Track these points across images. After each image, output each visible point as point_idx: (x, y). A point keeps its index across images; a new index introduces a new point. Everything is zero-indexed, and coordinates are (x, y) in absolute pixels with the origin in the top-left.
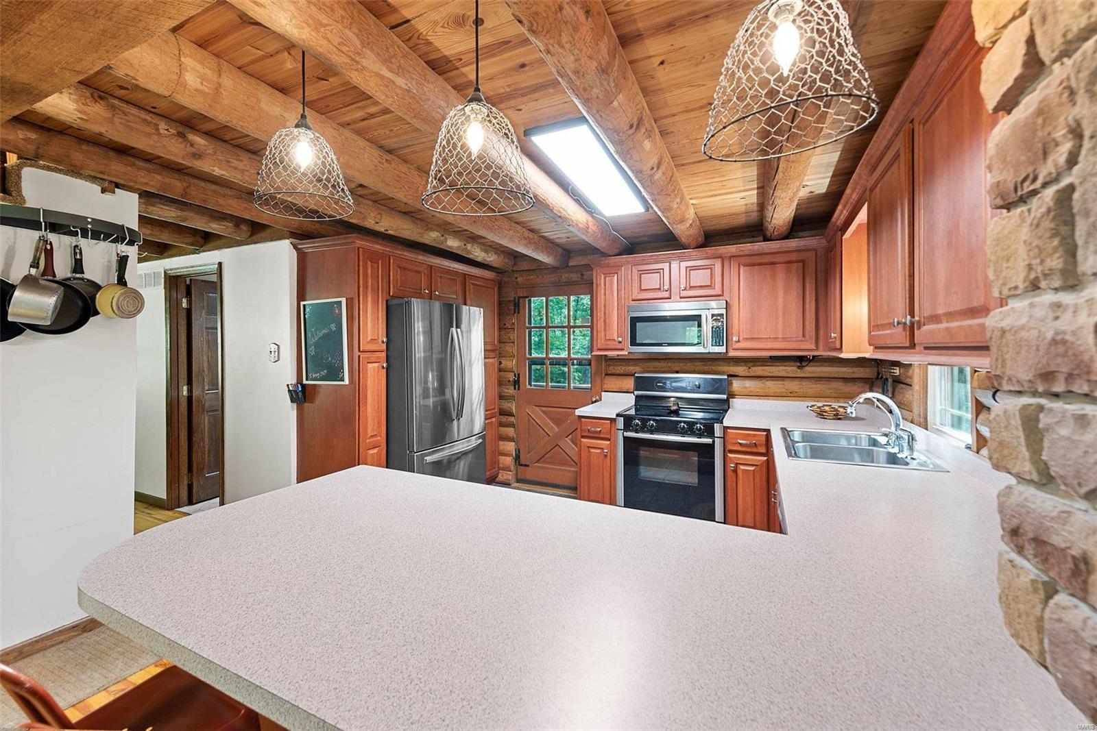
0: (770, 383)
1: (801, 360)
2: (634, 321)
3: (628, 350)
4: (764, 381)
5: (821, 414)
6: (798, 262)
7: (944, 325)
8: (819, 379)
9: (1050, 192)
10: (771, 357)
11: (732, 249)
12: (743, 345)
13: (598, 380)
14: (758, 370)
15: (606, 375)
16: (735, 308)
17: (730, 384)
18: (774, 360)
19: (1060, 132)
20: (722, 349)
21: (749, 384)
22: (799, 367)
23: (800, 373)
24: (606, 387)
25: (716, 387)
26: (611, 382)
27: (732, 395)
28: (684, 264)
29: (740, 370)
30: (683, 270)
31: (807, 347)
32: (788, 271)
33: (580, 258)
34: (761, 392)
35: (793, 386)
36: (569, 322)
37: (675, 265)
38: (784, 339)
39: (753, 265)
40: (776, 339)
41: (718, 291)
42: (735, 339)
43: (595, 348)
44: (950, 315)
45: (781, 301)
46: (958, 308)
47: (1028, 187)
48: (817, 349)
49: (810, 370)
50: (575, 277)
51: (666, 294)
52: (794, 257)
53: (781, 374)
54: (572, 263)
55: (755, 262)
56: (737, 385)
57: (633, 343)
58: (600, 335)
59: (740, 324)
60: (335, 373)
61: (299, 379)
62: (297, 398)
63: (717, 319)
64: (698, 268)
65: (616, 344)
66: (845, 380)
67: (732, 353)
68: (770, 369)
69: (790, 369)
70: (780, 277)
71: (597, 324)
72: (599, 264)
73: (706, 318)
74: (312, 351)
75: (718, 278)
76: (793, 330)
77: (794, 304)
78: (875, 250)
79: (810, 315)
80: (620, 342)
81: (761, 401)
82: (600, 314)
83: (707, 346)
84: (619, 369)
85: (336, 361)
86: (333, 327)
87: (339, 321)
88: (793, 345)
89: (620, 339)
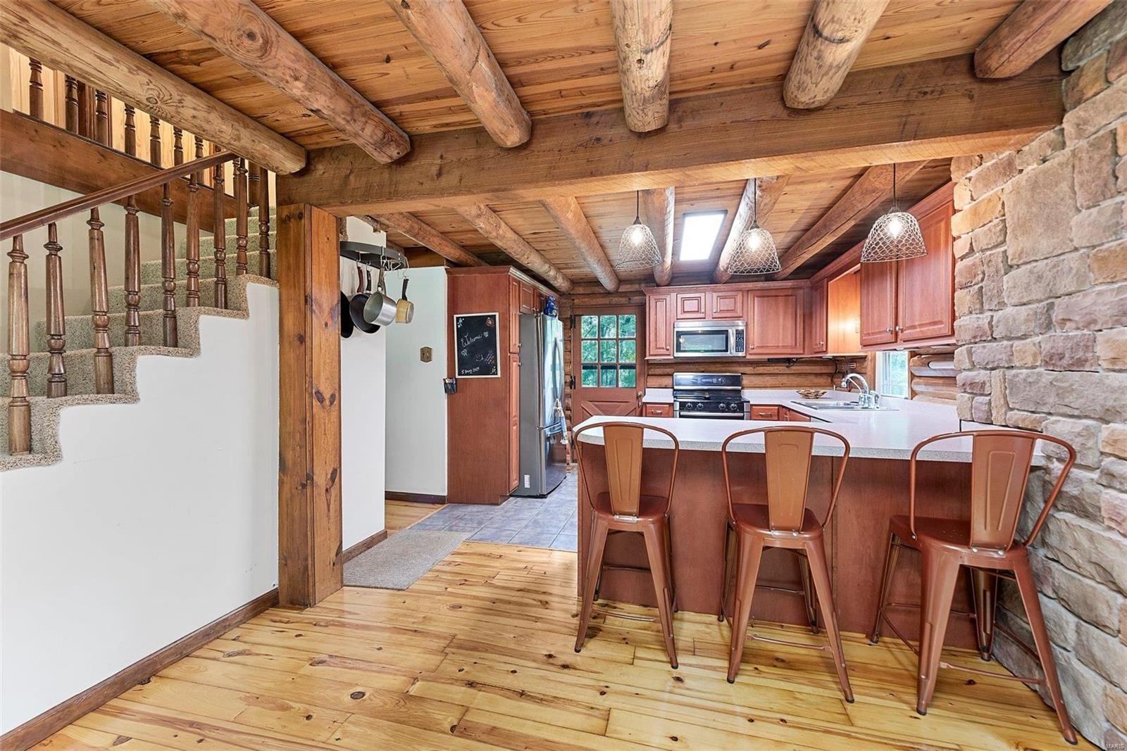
0: (768, 378)
1: (788, 361)
2: (679, 334)
3: (673, 354)
4: (764, 376)
5: (806, 396)
6: (793, 296)
7: (918, 330)
8: (800, 374)
9: (976, 287)
10: (769, 359)
11: (750, 285)
12: (755, 351)
13: (643, 380)
14: (761, 369)
15: (648, 375)
17: (742, 379)
18: (773, 362)
19: (979, 272)
20: (742, 354)
21: (754, 379)
22: (787, 367)
23: (788, 371)
24: (648, 385)
25: (732, 381)
26: (651, 381)
27: (742, 387)
28: (716, 294)
29: (748, 369)
30: (715, 299)
31: (797, 353)
32: (786, 303)
33: (629, 286)
34: (762, 384)
35: (784, 379)
36: (617, 335)
37: (709, 294)
38: (782, 347)
39: (764, 297)
40: (777, 346)
41: (739, 314)
42: (751, 347)
43: (647, 354)
44: (921, 325)
45: (781, 320)
46: (928, 322)
47: (969, 284)
48: (804, 354)
49: (795, 368)
50: (623, 300)
51: (702, 315)
52: (790, 292)
53: (774, 372)
54: (620, 290)
55: (764, 295)
56: (747, 380)
57: (679, 350)
58: (653, 345)
59: (755, 337)
60: (488, 369)
61: (451, 374)
62: (452, 389)
63: (739, 334)
64: (725, 297)
65: (664, 352)
66: (817, 375)
67: (749, 357)
68: (768, 368)
69: (781, 368)
70: (781, 305)
71: (650, 336)
72: (652, 292)
73: (732, 332)
74: (465, 353)
75: (739, 305)
76: (789, 341)
77: (790, 324)
78: (868, 293)
79: (800, 330)
80: (668, 350)
81: (762, 391)
82: (652, 329)
83: (732, 352)
84: (658, 371)
85: (489, 360)
86: (486, 334)
87: (492, 330)
88: (789, 351)
89: (668, 347)
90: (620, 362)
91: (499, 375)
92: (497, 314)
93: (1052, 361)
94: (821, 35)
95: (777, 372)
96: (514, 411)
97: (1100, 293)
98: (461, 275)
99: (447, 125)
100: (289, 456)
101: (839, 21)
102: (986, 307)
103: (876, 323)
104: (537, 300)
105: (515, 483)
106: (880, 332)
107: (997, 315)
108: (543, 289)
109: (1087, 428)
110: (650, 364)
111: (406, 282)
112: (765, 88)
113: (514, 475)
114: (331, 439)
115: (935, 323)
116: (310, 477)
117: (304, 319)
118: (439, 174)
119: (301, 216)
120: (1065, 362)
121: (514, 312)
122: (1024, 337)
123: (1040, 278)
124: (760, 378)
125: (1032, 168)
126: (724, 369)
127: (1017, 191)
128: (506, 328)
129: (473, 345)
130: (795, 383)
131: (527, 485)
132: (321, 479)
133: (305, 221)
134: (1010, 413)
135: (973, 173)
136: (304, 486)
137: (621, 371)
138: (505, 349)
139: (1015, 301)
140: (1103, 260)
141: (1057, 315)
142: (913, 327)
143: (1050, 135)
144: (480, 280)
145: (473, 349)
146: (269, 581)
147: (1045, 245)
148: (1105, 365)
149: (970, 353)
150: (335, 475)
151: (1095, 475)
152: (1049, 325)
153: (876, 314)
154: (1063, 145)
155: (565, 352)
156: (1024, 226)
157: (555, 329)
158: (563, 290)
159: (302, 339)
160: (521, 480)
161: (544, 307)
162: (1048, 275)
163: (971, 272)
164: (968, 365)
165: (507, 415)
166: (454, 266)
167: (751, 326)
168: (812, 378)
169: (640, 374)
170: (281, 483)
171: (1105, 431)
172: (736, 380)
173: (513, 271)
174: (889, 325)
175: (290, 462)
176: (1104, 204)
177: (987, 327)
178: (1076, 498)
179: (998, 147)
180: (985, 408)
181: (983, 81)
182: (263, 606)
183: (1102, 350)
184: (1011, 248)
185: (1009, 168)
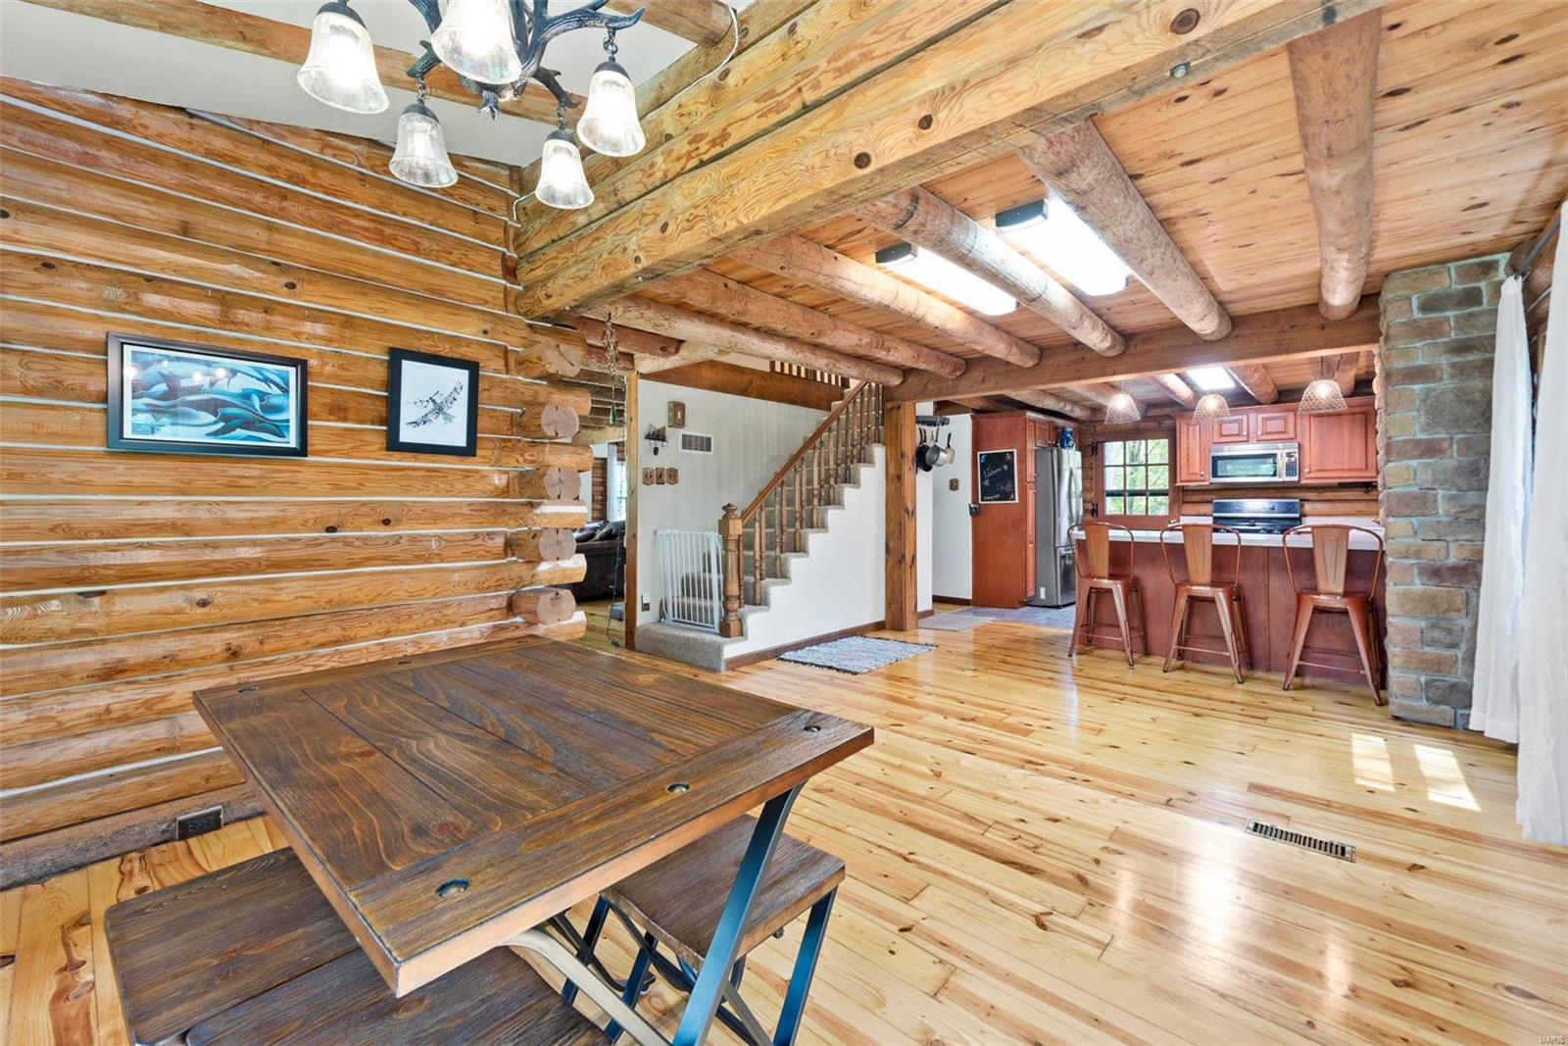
0: (1339, 505)
1: (1366, 486)
2: (1215, 460)
3: (1210, 480)
4: (1334, 503)
6: (1360, 413)
13: (1176, 508)
14: (1329, 495)
15: (1184, 502)
16: (1306, 447)
17: (1302, 506)
18: (1343, 486)
20: (1295, 478)
21: (1320, 506)
22: (1365, 492)
23: (1366, 497)
24: (1183, 512)
25: (1289, 508)
26: (1188, 508)
27: (1303, 515)
28: (1260, 416)
29: (1311, 495)
30: (1260, 420)
34: (1330, 511)
35: (1361, 506)
36: (1147, 461)
37: (1252, 416)
38: (1350, 470)
39: (1321, 416)
40: (1343, 470)
41: (1291, 434)
42: (1307, 470)
45: (1346, 442)
50: (1153, 425)
51: (1245, 439)
53: (1347, 498)
54: (1147, 416)
56: (1308, 507)
57: (1215, 475)
58: (1184, 470)
59: (1312, 460)
60: (1006, 496)
61: (975, 500)
62: (975, 512)
63: (1291, 456)
64: (1272, 419)
65: (1199, 477)
67: (1304, 482)
68: (1339, 494)
69: (1357, 494)
70: (1346, 423)
71: (1182, 462)
72: (1182, 417)
73: (1281, 456)
74: (987, 483)
75: (1291, 426)
76: (1357, 463)
77: (1357, 445)
80: (1203, 476)
82: (1184, 454)
83: (1283, 477)
84: (1196, 498)
85: (1008, 488)
86: (1006, 467)
87: (1011, 464)
88: (1357, 474)
89: (1203, 473)
90: (1150, 488)
91: (1017, 501)
92: (1015, 451)
96: (1030, 531)
98: (984, 419)
100: (891, 545)
104: (1053, 434)
105: (1031, 593)
108: (1060, 422)
110: (1184, 490)
111: (950, 435)
113: (1031, 586)
114: (912, 533)
116: (903, 557)
117: (899, 467)
118: (983, 381)
119: (899, 408)
121: (1031, 446)
124: (1328, 505)
128: (1023, 461)
129: (994, 476)
131: (1043, 596)
132: (908, 559)
133: (901, 411)
136: (900, 562)
137: (1151, 498)
138: (1023, 479)
144: (999, 423)
145: (994, 480)
146: (880, 616)
150: (914, 558)
155: (1083, 479)
157: (1072, 458)
158: (1083, 418)
159: (899, 478)
160: (1037, 591)
161: (1060, 439)
165: (1024, 534)
166: (978, 413)
169: (1173, 502)
170: (887, 560)
173: (1030, 414)
175: (891, 549)
182: (879, 626)
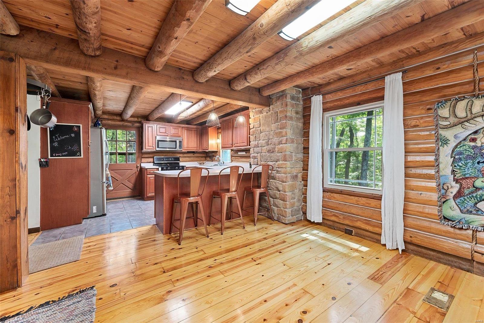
0: (187, 158)
1: (194, 152)
2: (158, 141)
3: (156, 149)
9: (255, 135)
10: (188, 152)
11: (183, 125)
12: (185, 149)
13: (139, 159)
14: (185, 155)
22: (193, 154)
26: (143, 160)
29: (181, 155)
31: (197, 150)
33: (132, 118)
35: (192, 159)
41: (180, 135)
43: (144, 148)
44: (240, 143)
48: (199, 150)
49: (196, 155)
51: (167, 134)
52: (195, 130)
54: (128, 120)
55: (188, 129)
57: (158, 147)
58: (147, 145)
59: (185, 144)
60: (73, 153)
61: (44, 156)
63: (180, 142)
64: (175, 129)
65: (152, 148)
66: (201, 157)
67: (183, 151)
68: (188, 155)
69: (191, 155)
70: (193, 133)
71: (146, 141)
72: (146, 123)
73: (178, 142)
74: (56, 144)
75: (180, 132)
76: (195, 146)
77: (195, 140)
78: (224, 133)
79: (198, 142)
80: (153, 147)
81: (186, 163)
82: (146, 138)
83: (178, 148)
84: (146, 156)
85: (75, 148)
86: (73, 135)
88: (195, 149)
89: (153, 146)
90: (128, 152)
91: (82, 157)
92: (81, 125)
93: (269, 151)
94: (246, 80)
95: (190, 156)
96: (90, 175)
97: (276, 139)
99: (123, 50)
101: (251, 80)
102: (257, 140)
103: (227, 142)
106: (228, 144)
107: (259, 142)
109: (274, 163)
110: (145, 153)
112: (226, 81)
113: (89, 207)
115: (243, 143)
116: (18, 212)
117: (13, 121)
118: (116, 68)
120: (271, 151)
122: (264, 147)
123: (267, 135)
124: (185, 158)
125: (265, 114)
126: (173, 155)
127: (262, 117)
128: (86, 133)
129: (62, 140)
130: (195, 160)
131: (95, 211)
132: (23, 213)
134: (262, 162)
135: (254, 111)
138: (86, 143)
139: (263, 139)
140: (276, 133)
141: (269, 143)
142: (238, 143)
143: (268, 108)
144: (68, 106)
145: (62, 143)
147: (267, 129)
148: (277, 152)
149: (254, 149)
150: (26, 211)
151: (275, 172)
152: (268, 145)
153: (226, 139)
154: (270, 111)
156: (264, 125)
158: (99, 115)
159: (12, 132)
160: (91, 209)
162: (268, 135)
163: (254, 132)
164: (253, 153)
167: (184, 140)
168: (200, 158)
169: (138, 157)
171: (277, 163)
172: (178, 159)
173: (91, 105)
174: (231, 143)
176: (276, 124)
177: (257, 144)
178: (273, 176)
179: (259, 108)
180: (257, 162)
181: (260, 95)
183: (276, 149)
184: (261, 128)
185: (261, 112)
